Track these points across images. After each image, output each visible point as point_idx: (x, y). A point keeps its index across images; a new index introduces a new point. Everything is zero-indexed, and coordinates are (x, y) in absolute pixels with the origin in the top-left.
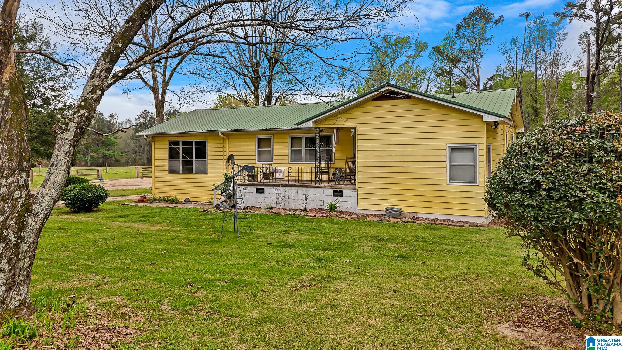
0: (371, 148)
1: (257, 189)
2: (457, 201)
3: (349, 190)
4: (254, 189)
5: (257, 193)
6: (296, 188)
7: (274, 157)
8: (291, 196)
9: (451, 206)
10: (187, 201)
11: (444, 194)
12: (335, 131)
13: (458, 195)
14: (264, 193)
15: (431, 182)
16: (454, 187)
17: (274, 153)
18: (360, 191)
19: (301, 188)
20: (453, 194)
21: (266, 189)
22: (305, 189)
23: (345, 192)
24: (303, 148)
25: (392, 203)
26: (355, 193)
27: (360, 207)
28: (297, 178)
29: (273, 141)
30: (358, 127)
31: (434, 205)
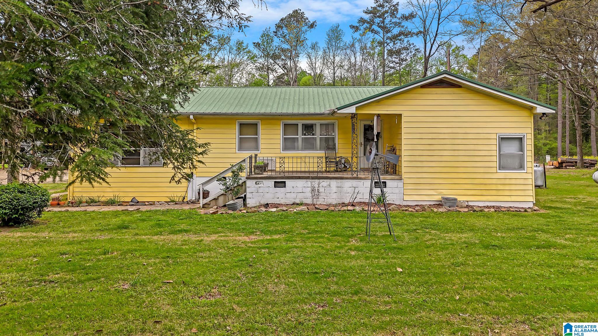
0: (419, 136)
1: (275, 182)
2: (507, 187)
3: (394, 181)
4: (271, 183)
5: (275, 187)
6: (329, 180)
7: (261, 146)
8: (321, 190)
9: (501, 193)
10: (135, 202)
11: (494, 181)
12: (375, 118)
13: (507, 182)
14: (285, 187)
15: (482, 170)
16: (503, 174)
17: (261, 142)
18: (406, 181)
19: (335, 180)
20: (503, 182)
21: (288, 182)
22: (339, 181)
23: (389, 183)
24: (300, 136)
25: (442, 192)
26: (400, 184)
27: (406, 198)
28: (291, 169)
29: (260, 127)
30: (404, 114)
31: (484, 193)
